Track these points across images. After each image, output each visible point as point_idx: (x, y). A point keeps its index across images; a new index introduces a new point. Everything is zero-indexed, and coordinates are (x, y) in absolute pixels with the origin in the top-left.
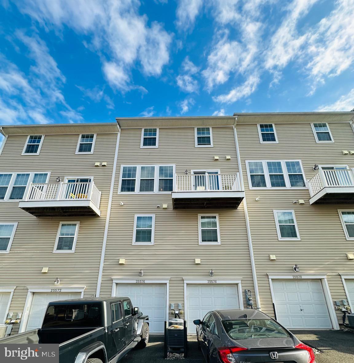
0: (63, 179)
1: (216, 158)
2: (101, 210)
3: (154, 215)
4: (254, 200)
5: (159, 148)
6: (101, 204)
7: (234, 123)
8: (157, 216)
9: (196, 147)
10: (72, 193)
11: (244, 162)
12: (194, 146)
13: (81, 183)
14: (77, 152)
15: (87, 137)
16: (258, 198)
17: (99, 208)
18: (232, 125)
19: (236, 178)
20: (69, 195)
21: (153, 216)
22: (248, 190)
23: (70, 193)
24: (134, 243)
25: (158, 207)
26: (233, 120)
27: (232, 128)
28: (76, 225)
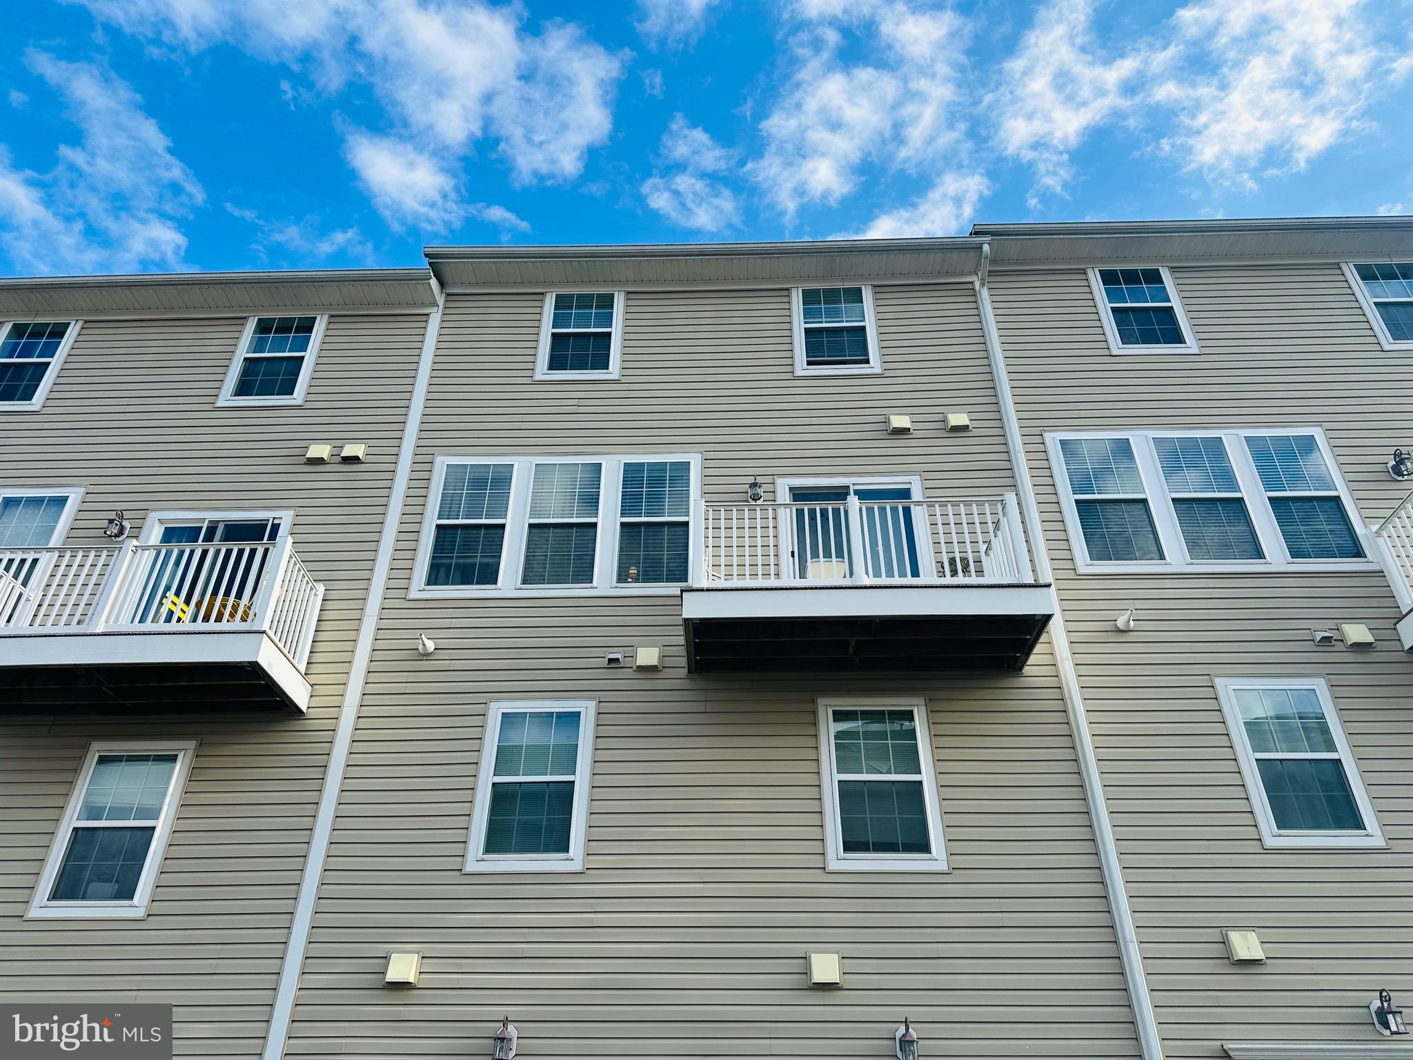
0: (137, 523)
1: (899, 421)
2: (313, 679)
3: (592, 705)
4: (1109, 626)
5: (625, 380)
6: (320, 647)
7: (978, 264)
8: (606, 707)
9: (799, 373)
10: (178, 594)
11: (1038, 439)
12: (789, 369)
13: (229, 545)
14: (226, 397)
15: (284, 327)
16: (1126, 617)
17: (303, 669)
18: (970, 273)
19: (1004, 521)
20: (161, 604)
21: (587, 709)
22: (1070, 574)
23: (164, 596)
24: (476, 859)
25: (610, 661)
26: (972, 254)
27: (970, 286)
28: (173, 759)
